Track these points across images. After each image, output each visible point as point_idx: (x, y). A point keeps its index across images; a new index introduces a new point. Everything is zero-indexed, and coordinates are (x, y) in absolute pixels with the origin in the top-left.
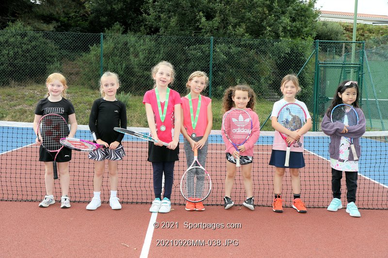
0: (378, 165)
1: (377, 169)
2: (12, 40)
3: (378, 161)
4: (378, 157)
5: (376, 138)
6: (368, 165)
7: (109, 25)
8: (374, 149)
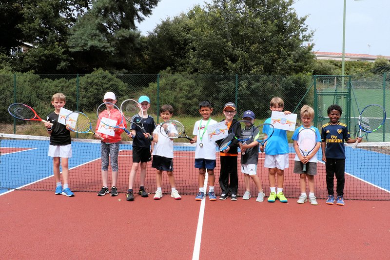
0: (362, 167)
1: (362, 170)
2: (96, 81)
3: (363, 164)
4: (363, 161)
5: (364, 147)
6: (355, 168)
7: (164, 68)
8: (359, 155)
